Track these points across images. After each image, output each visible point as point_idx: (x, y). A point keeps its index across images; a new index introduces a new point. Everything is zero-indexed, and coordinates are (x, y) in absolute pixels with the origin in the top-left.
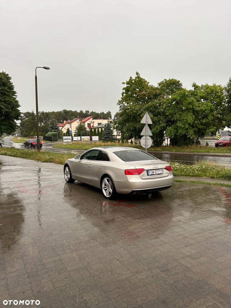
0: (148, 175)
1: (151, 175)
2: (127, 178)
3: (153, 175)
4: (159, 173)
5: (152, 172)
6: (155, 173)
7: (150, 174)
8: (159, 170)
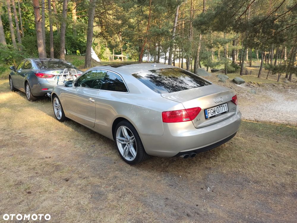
0: (206, 118)
1: (211, 117)
2: (166, 129)
3: (214, 116)
4: (223, 111)
5: (212, 111)
6: (217, 113)
7: (210, 115)
8: (223, 105)
